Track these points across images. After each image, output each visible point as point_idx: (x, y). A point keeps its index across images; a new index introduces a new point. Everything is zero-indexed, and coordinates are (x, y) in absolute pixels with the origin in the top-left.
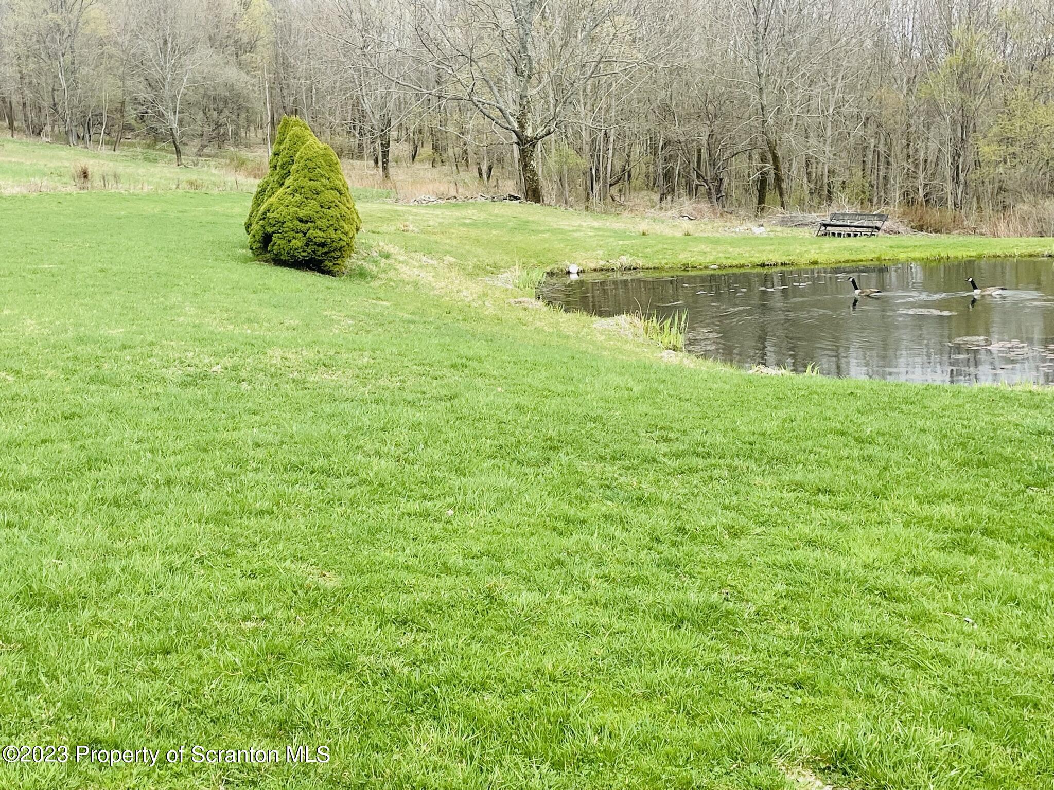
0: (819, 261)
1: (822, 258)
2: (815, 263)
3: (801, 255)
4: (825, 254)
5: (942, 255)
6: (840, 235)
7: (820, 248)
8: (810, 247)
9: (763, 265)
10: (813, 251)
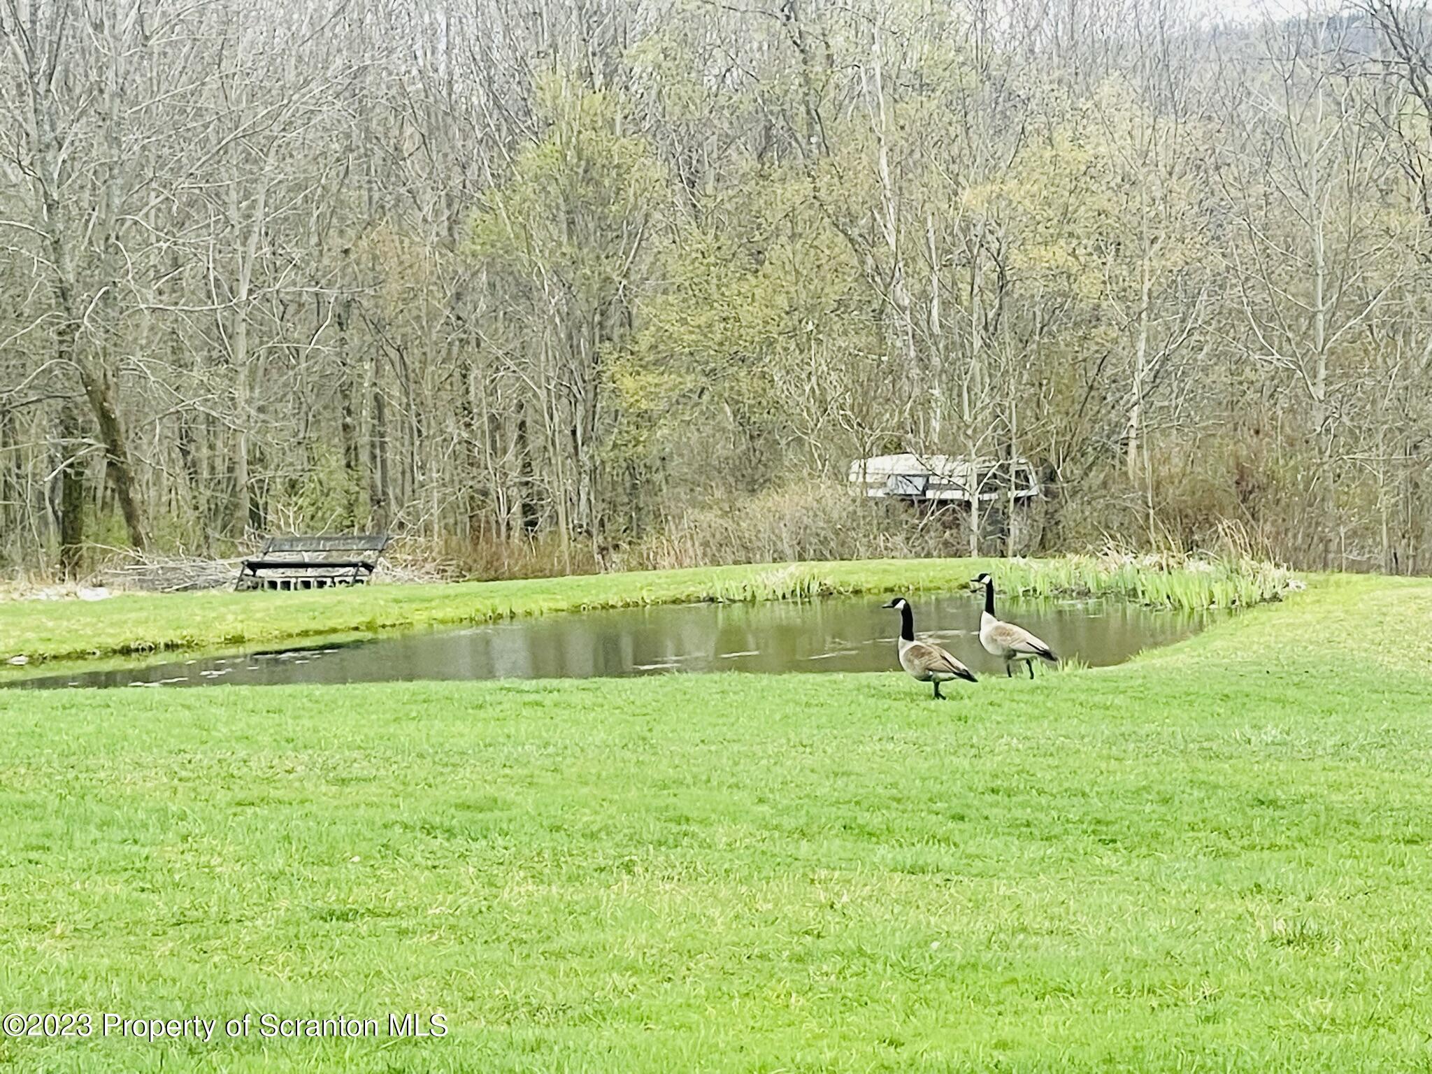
0: (247, 635)
1: (250, 630)
2: (238, 640)
3: (207, 625)
4: (257, 620)
5: (500, 611)
6: (286, 585)
7: (244, 611)
8: (223, 610)
9: (126, 651)
10: (230, 617)
